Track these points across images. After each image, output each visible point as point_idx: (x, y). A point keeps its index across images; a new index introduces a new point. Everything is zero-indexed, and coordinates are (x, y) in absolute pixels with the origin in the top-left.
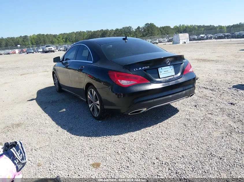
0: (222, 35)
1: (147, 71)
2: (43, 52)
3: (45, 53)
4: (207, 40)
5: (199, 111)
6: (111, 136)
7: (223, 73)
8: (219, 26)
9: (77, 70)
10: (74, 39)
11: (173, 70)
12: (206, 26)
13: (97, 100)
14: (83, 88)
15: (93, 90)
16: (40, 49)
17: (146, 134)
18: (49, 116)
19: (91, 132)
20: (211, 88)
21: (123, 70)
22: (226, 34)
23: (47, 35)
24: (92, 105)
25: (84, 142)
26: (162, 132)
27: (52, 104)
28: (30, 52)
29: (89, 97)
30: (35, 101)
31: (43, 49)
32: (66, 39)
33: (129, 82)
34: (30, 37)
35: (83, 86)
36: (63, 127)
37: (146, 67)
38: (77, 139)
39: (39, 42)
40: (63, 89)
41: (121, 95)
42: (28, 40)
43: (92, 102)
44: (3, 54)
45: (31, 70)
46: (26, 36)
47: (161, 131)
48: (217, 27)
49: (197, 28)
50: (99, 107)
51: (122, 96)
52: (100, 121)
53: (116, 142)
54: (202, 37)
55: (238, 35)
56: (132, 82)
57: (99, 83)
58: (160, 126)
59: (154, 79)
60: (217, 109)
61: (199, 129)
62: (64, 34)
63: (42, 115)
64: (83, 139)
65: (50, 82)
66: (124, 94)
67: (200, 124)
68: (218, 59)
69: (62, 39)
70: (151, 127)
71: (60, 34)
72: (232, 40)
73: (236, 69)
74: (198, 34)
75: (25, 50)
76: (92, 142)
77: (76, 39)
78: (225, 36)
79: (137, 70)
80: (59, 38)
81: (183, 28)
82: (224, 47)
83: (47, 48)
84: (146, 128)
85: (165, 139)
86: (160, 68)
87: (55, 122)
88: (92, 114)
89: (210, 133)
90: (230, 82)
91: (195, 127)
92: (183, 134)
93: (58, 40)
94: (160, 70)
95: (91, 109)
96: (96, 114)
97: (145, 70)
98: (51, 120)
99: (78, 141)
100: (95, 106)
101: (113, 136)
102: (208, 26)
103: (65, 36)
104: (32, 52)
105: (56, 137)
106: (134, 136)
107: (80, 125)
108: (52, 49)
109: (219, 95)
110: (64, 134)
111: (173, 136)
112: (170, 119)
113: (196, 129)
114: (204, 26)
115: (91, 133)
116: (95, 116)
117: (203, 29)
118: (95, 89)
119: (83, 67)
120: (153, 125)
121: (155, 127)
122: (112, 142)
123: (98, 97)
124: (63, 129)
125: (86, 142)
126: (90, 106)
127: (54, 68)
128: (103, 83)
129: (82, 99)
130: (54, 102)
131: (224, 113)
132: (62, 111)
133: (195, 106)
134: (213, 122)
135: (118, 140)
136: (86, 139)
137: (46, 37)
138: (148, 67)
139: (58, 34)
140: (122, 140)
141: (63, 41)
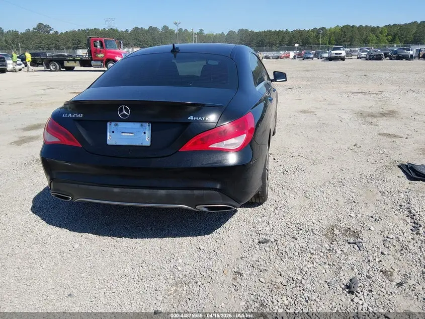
3: (329, 61)
10: (411, 36)
16: (326, 53)
28: (308, 58)
32: (395, 36)
37: (77, 115)
44: (271, 58)
62: (395, 25)
69: (387, 36)
71: (386, 26)
77: (415, 36)
79: (66, 116)
80: (381, 33)
83: (333, 52)
93: (377, 37)
104: (310, 58)
137: (357, 31)
141: (387, 40)
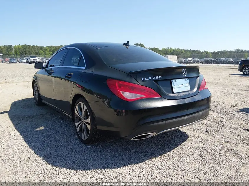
0: (208, 59)
1: (158, 82)
2: (27, 63)
3: (29, 64)
4: (194, 63)
5: (213, 138)
6: (104, 169)
7: (223, 95)
8: (205, 52)
9: (63, 79)
11: (188, 83)
12: (192, 51)
13: (88, 118)
14: (69, 101)
15: (82, 104)
16: (24, 59)
17: (154, 168)
18: (21, 135)
19: (77, 162)
20: (218, 110)
21: (128, 79)
22: (213, 59)
23: (33, 47)
24: (81, 123)
25: (66, 178)
26: (174, 167)
27: (27, 120)
28: (13, 62)
29: (76, 112)
30: (7, 114)
31: (27, 60)
32: (53, 52)
33: (134, 94)
34: (15, 47)
35: (69, 98)
36: (38, 152)
37: (157, 77)
38: (55, 172)
39: (24, 53)
40: (43, 101)
41: (122, 112)
42: (12, 49)
43: (80, 120)
45: (10, 80)
46: (10, 46)
47: (172, 164)
48: (203, 52)
49: (184, 51)
50: (89, 127)
51: (124, 114)
52: (89, 146)
53: (112, 179)
54: (189, 60)
55: (223, 61)
56: (139, 96)
57: (91, 95)
58: (170, 156)
59: (167, 93)
60: (233, 136)
61: (221, 164)
62: (52, 46)
63: (12, 133)
64: (63, 173)
65: (28, 93)
66: (126, 111)
67: (220, 156)
68: (212, 81)
69: (49, 52)
70: (158, 158)
71: (47, 46)
72: (219, 65)
73: (234, 92)
74: (185, 58)
75: (7, 59)
76: (77, 178)
78: (212, 61)
79: (146, 79)
80: (46, 50)
81: (171, 51)
82: (213, 71)
83: (31, 59)
84: (152, 159)
85: (181, 178)
86: (174, 80)
87: (28, 144)
88: (78, 135)
89: (237, 169)
90: (235, 105)
91: (215, 160)
92: (202, 170)
93: (44, 52)
94: (174, 82)
95: (78, 129)
96: (84, 136)
97: (156, 81)
98: (22, 140)
99: (56, 176)
100: (83, 125)
101: (108, 170)
102: (194, 51)
103: (53, 49)
104: (14, 62)
105: (26, 166)
106: (138, 171)
107: (62, 151)
108: (36, 60)
109: (229, 119)
110: (37, 163)
111: (191, 173)
112: (180, 146)
113: (217, 163)
114: (190, 51)
115: (76, 165)
116: (83, 138)
117: (190, 53)
118: (86, 103)
119: (71, 74)
120: (160, 155)
121: (163, 158)
122: (107, 180)
123: (90, 113)
124: (37, 155)
125: (69, 178)
126: (77, 124)
127: (35, 76)
128: (96, 96)
129: (67, 114)
130: (30, 117)
131: (244, 142)
132: (39, 129)
133: (207, 131)
134: (235, 153)
135: (116, 177)
136: (69, 173)
137: (32, 48)
138: (160, 77)
139: (45, 46)
140: (121, 177)
141: (50, 54)
